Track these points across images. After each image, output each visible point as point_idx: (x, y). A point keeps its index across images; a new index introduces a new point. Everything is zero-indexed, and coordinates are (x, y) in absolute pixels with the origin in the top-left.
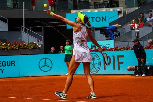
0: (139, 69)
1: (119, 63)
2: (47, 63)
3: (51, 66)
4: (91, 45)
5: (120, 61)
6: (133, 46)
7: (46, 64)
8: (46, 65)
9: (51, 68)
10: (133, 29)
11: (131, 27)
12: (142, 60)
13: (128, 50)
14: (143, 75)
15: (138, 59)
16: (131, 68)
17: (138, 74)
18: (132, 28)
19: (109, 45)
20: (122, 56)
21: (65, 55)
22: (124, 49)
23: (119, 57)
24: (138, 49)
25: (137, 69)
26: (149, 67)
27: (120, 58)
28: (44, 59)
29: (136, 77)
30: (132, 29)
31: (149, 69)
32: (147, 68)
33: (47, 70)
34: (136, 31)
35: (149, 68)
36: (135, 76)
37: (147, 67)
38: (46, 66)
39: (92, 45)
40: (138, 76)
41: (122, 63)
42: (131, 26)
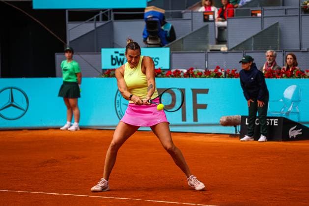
0: (249, 124)
1: (197, 107)
2: (15, 100)
3: (24, 106)
4: (112, 56)
5: (199, 102)
6: (231, 70)
7: (12, 100)
8: (14, 103)
9: (26, 112)
10: (210, 20)
11: (204, 16)
12: (260, 104)
13: (219, 77)
14: (262, 138)
15: (251, 102)
16: (230, 120)
17: (249, 136)
18: (206, 17)
19: (158, 58)
20: (205, 91)
21: (62, 83)
22: (208, 74)
23: (195, 92)
24: (252, 78)
25: (247, 124)
26: (275, 120)
27: (199, 96)
28: (9, 90)
29: (242, 141)
30: (206, 20)
31: (275, 124)
32: (270, 121)
33: (14, 117)
34: (216, 25)
35: (275, 122)
36: (242, 139)
37: (272, 120)
38: (11, 108)
39: (114, 57)
40: (248, 140)
41: (204, 107)
42: (205, 14)
